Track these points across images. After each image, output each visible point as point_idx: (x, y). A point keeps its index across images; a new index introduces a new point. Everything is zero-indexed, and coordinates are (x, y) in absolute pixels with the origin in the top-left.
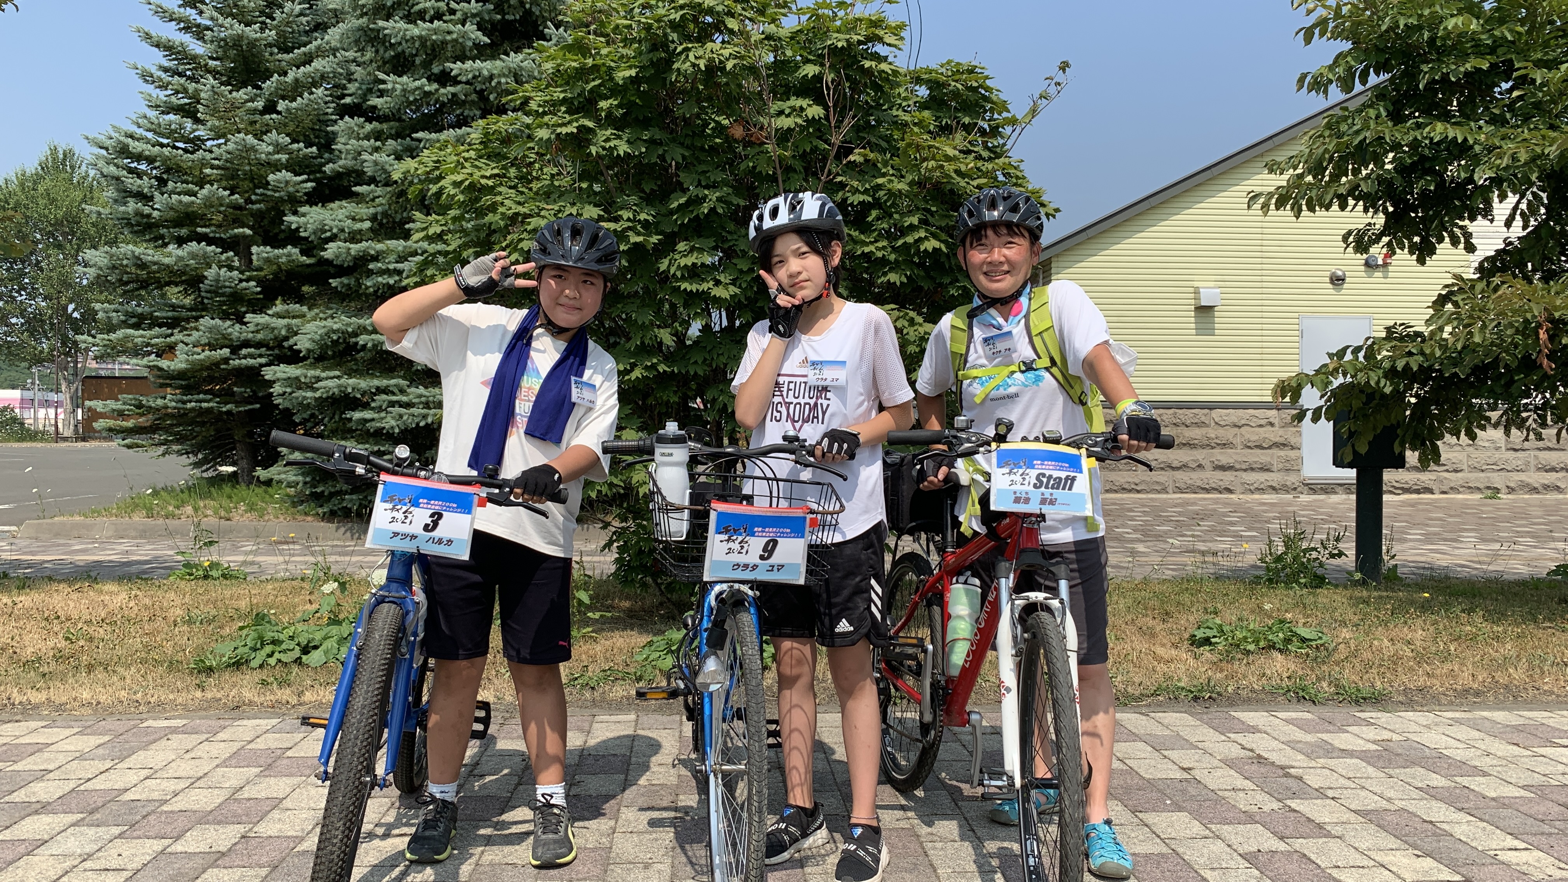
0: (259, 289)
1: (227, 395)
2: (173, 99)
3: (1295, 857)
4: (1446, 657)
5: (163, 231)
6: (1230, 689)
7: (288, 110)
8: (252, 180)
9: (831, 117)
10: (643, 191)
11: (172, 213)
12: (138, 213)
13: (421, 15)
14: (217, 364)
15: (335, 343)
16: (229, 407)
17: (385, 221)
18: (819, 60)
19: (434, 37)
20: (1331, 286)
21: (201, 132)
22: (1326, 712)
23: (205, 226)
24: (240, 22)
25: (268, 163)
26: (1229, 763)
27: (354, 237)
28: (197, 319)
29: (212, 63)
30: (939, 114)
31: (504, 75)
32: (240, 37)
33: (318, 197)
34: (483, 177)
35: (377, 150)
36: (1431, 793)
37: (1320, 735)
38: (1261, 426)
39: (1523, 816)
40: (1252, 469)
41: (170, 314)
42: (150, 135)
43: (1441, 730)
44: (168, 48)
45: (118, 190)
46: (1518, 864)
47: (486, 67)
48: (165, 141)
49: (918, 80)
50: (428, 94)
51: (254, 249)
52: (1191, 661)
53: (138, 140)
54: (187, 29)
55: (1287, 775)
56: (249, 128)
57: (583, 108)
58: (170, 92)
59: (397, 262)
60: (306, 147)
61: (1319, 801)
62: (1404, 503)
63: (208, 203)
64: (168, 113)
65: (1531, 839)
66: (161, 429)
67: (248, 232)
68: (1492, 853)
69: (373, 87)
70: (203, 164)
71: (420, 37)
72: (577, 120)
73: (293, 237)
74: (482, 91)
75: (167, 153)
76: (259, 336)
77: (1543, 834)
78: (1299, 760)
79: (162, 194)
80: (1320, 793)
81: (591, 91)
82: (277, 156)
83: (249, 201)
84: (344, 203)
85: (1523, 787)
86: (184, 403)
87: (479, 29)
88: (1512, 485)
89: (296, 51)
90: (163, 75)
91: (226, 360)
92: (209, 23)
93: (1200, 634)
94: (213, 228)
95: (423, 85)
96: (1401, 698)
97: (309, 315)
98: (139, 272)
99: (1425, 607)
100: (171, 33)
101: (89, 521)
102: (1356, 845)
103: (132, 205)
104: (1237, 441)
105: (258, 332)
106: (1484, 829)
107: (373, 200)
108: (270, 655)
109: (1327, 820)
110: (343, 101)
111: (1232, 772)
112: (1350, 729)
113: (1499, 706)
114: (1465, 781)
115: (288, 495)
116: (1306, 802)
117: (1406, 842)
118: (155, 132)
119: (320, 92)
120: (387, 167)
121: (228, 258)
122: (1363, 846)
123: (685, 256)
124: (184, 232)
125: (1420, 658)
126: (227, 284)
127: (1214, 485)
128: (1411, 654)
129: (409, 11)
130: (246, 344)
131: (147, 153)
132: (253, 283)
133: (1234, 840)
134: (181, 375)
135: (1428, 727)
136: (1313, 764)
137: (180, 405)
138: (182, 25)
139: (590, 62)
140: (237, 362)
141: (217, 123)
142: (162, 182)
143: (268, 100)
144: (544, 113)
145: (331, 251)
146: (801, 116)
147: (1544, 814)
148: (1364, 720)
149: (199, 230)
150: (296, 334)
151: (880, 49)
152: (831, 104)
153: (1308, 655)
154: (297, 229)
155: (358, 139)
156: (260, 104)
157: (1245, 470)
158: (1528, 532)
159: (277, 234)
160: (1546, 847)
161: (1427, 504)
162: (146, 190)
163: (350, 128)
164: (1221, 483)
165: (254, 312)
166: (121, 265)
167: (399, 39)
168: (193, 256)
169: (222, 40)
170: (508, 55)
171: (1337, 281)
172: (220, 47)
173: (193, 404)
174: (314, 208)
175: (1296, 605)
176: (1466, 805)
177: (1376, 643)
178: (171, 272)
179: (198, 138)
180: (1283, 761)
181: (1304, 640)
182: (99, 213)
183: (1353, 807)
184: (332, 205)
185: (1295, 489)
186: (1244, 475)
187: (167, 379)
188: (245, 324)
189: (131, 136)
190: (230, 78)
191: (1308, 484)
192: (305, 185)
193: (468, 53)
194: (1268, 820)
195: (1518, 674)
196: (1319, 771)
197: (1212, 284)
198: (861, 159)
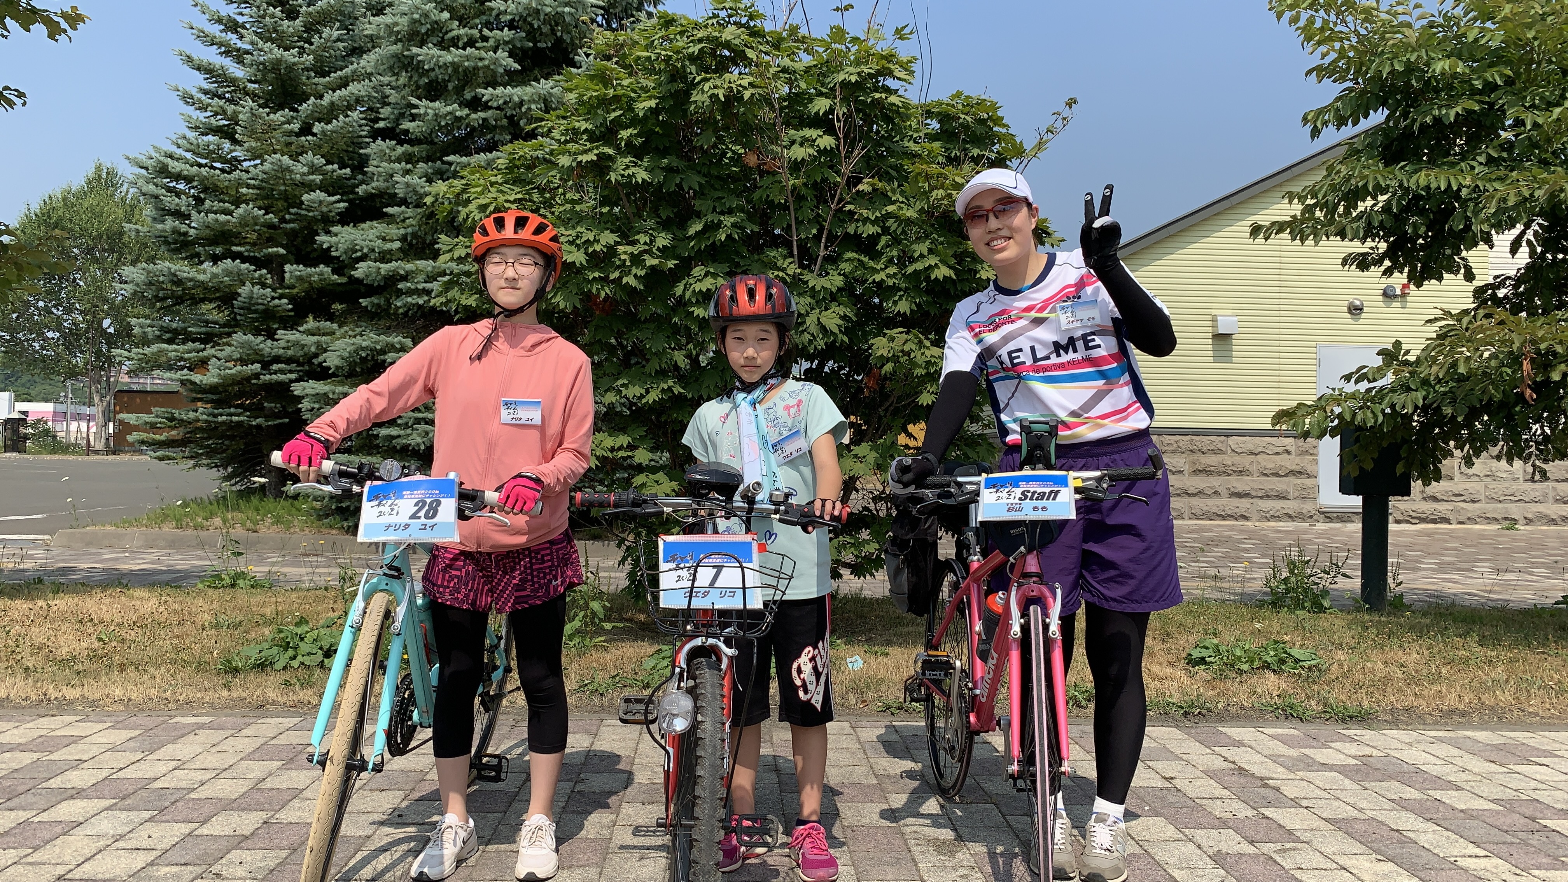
0: (290, 306)
1: (256, 410)
2: (212, 120)
3: (1262, 859)
4: (1435, 679)
5: (199, 249)
6: (1219, 705)
7: (323, 132)
8: (286, 199)
9: (842, 148)
10: (660, 217)
11: (208, 231)
12: (175, 231)
13: (454, 42)
14: (248, 379)
15: (363, 360)
16: (258, 420)
17: (414, 242)
18: (830, 94)
19: (466, 64)
20: (1349, 316)
21: (239, 153)
22: (1312, 729)
23: (240, 245)
24: (279, 47)
25: (302, 184)
26: (1211, 774)
27: (385, 257)
28: (229, 335)
29: (251, 86)
30: (948, 146)
31: (534, 102)
32: (279, 61)
33: (350, 217)
34: (507, 201)
35: (407, 172)
36: (1402, 804)
37: (1302, 750)
38: (1277, 454)
39: (1488, 827)
40: (1268, 497)
41: (203, 330)
42: (189, 155)
43: (1422, 747)
44: (208, 71)
45: (157, 208)
46: (1475, 870)
47: (516, 93)
48: (203, 161)
49: (929, 114)
50: (459, 119)
51: (287, 267)
52: (1186, 680)
53: (178, 160)
54: (227, 53)
55: (1266, 786)
56: (285, 150)
57: (604, 136)
58: (209, 114)
59: (426, 282)
60: (340, 169)
61: (1292, 810)
62: (1421, 533)
63: (244, 222)
64: (207, 134)
65: (1491, 847)
66: (191, 442)
67: (282, 251)
68: (1452, 859)
69: (407, 111)
70: (240, 183)
71: (453, 63)
72: (597, 148)
73: (325, 257)
74: (513, 116)
75: (205, 173)
76: (290, 353)
77: (1504, 843)
78: (1280, 772)
79: (199, 213)
80: (1295, 802)
81: (611, 122)
82: (311, 177)
83: (283, 220)
84: (375, 223)
85: (1492, 801)
86: (215, 416)
87: (510, 56)
88: (1530, 516)
89: (332, 75)
90: (203, 98)
91: (257, 376)
92: (248, 47)
93: (1196, 654)
94: (248, 247)
95: (455, 111)
96: (1387, 717)
97: (338, 334)
98: (174, 288)
99: (1421, 632)
100: (212, 56)
101: (121, 530)
102: (1323, 850)
103: (170, 223)
104: (1254, 468)
105: (288, 348)
106: (1448, 838)
107: (403, 221)
108: (294, 658)
109: (1297, 827)
110: (376, 126)
111: (1212, 782)
112: (1332, 745)
113: (1483, 726)
114: (1438, 794)
115: (314, 509)
116: (1280, 811)
117: (1371, 848)
118: (194, 153)
119: (355, 115)
120: (418, 189)
121: (261, 276)
122: (1328, 850)
123: (700, 281)
124: (219, 250)
125: (1411, 680)
126: (260, 301)
127: (1230, 512)
128: (1401, 676)
129: (443, 38)
130: (277, 359)
131: (186, 173)
132: (285, 301)
133: (1204, 844)
134: (212, 389)
135: (1410, 744)
136: (1292, 776)
137: (211, 418)
138: (223, 49)
139: (611, 92)
140: (268, 377)
141: (254, 144)
142: (199, 201)
143: (304, 122)
144: (566, 142)
145: (362, 270)
146: (812, 146)
147: (1509, 825)
148: (1349, 737)
149: (234, 248)
150: (326, 351)
151: (890, 83)
152: (841, 136)
153: (1300, 675)
154: (329, 248)
155: (390, 161)
156: (296, 126)
157: (1261, 498)
158: (1543, 563)
159: (309, 253)
160: (1505, 855)
161: (1443, 534)
162: (183, 209)
163: (382, 150)
164: (1237, 510)
165: (285, 329)
166: (158, 281)
167: (432, 66)
168: (228, 273)
169: (261, 63)
170: (538, 81)
171: (1355, 310)
172: (259, 70)
173: (224, 417)
174: (346, 228)
175: (1296, 628)
176: (1435, 816)
177: (1369, 665)
178: (206, 289)
179: (235, 159)
180: (1264, 773)
181: (1297, 661)
182: (138, 231)
183: (1324, 816)
184: (363, 225)
185: (1311, 517)
186: (1260, 502)
187: (200, 392)
188: (277, 340)
189: (171, 156)
190: (267, 100)
191: (1324, 513)
192: (338, 205)
193: (499, 80)
194: (1241, 826)
195: (1505, 697)
196: (1296, 782)
197: (1230, 312)
198: (870, 189)
